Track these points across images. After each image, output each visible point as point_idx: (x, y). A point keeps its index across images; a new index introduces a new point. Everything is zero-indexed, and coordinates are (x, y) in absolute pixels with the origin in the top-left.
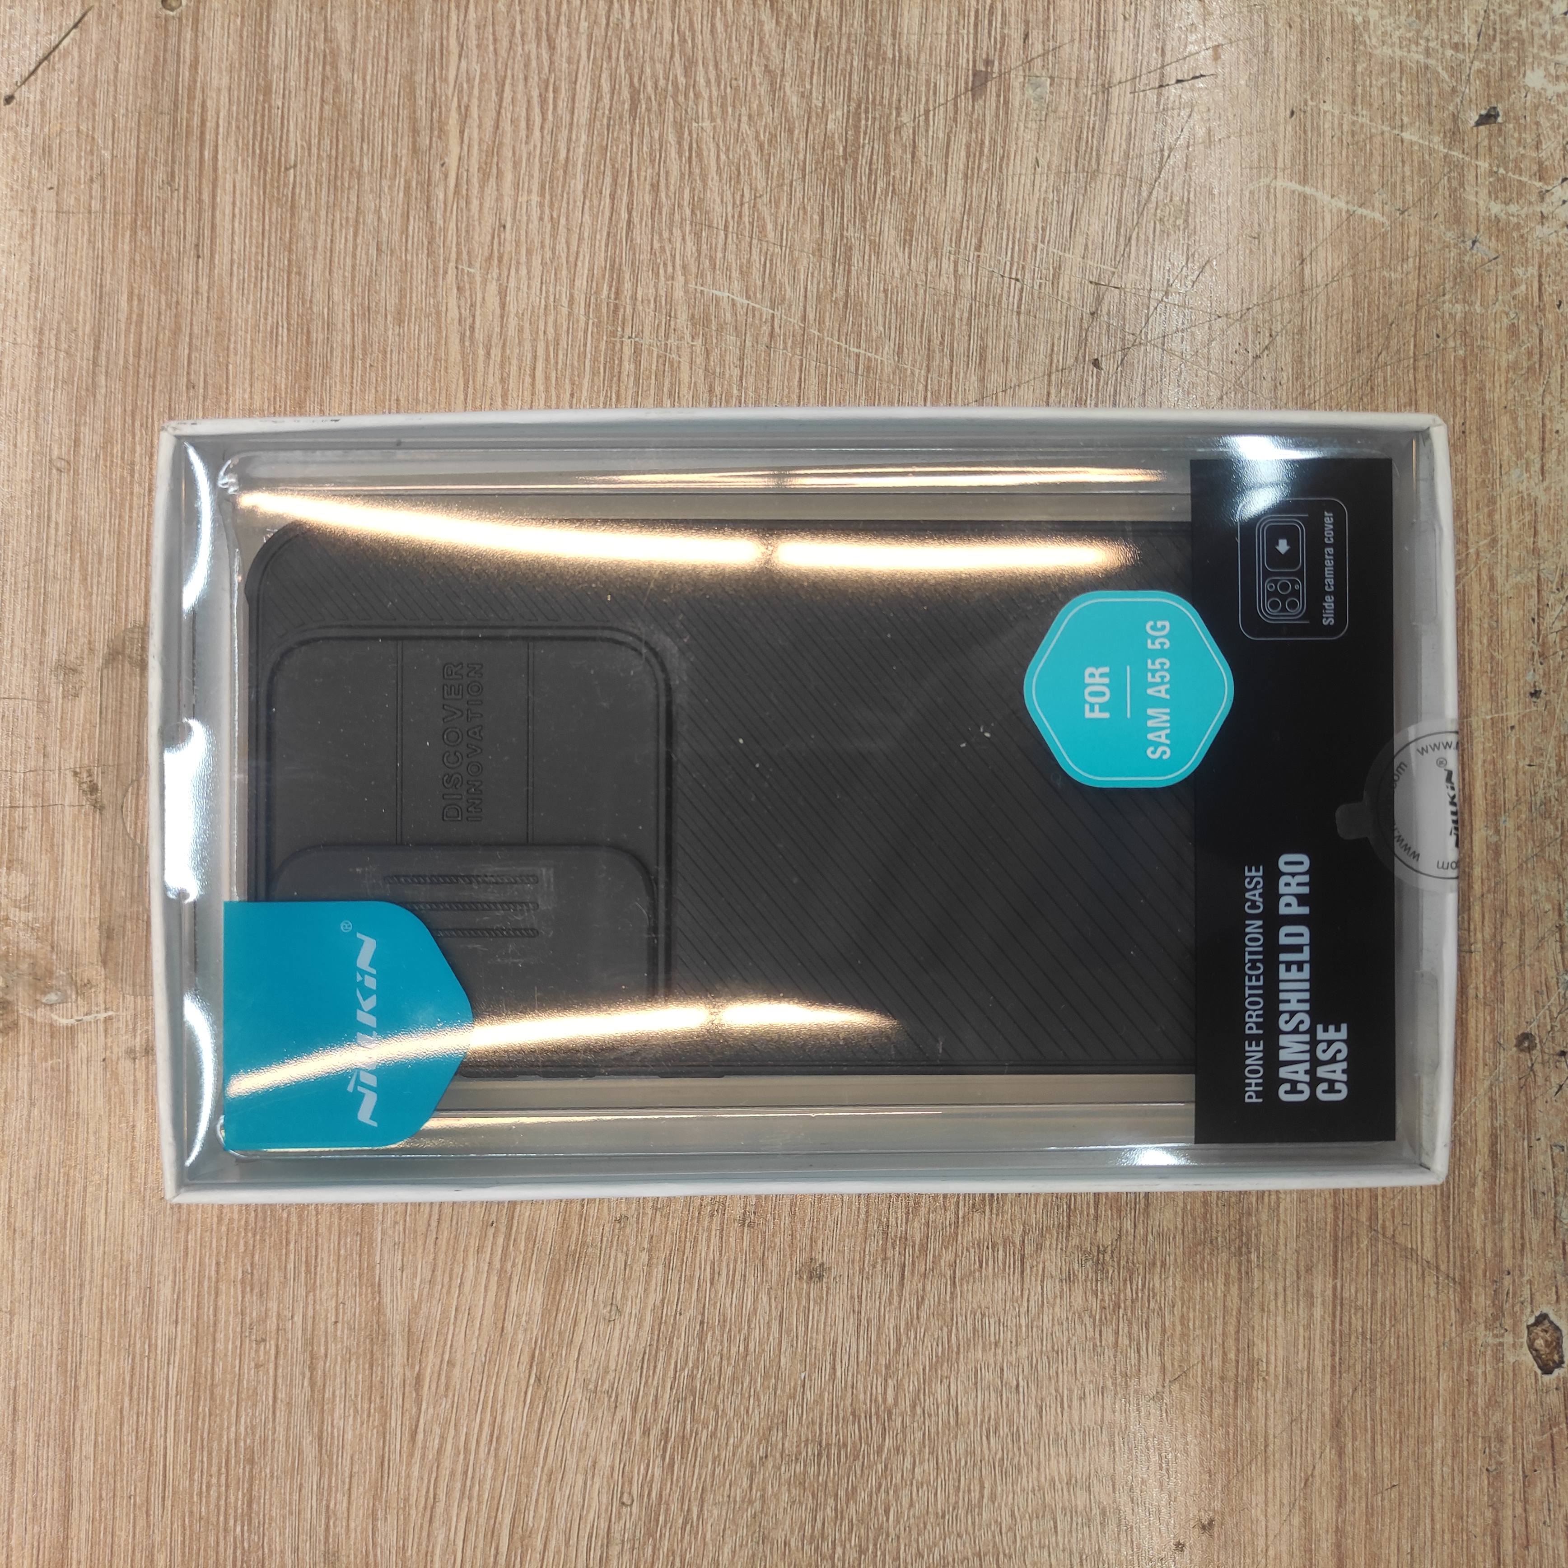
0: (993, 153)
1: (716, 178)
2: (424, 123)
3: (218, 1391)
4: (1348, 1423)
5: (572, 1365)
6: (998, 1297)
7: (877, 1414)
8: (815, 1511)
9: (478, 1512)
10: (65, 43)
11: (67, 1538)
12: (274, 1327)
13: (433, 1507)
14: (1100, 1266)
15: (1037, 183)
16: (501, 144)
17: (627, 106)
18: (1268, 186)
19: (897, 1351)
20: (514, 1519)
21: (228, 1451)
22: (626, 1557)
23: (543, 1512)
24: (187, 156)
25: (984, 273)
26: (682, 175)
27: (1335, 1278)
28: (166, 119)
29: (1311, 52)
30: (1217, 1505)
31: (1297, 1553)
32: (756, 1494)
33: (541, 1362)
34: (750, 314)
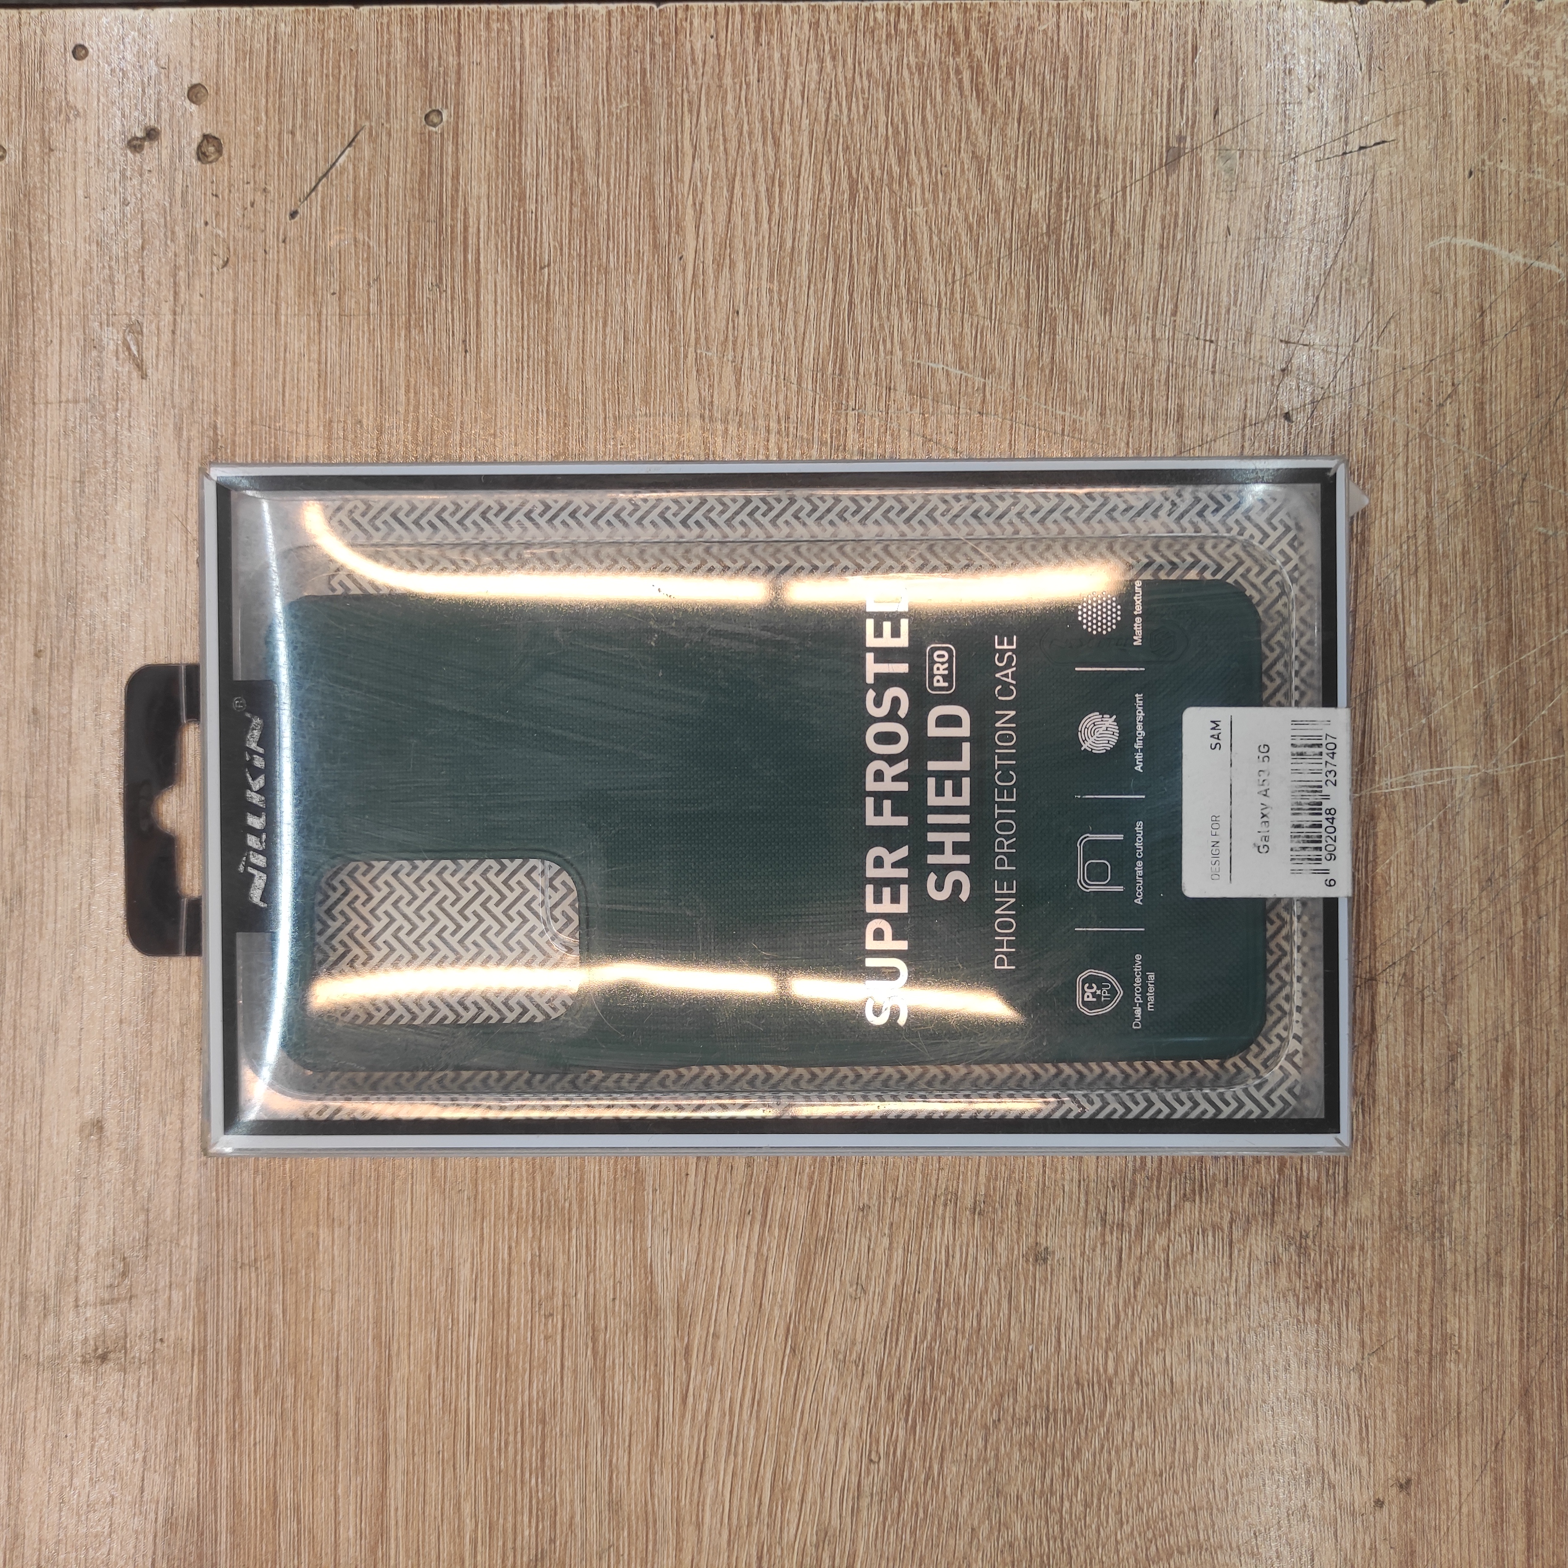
0: (1187, 224)
1: (929, 259)
2: (663, 220)
3: (513, 1359)
4: (1536, 1393)
5: (823, 1338)
6: (1209, 1277)
7: (1099, 1383)
8: (1044, 1470)
9: (743, 1467)
10: (341, 160)
11: (385, 1488)
12: (560, 1303)
13: (703, 1463)
14: (1303, 1250)
15: (1229, 249)
16: (733, 236)
17: (846, 196)
18: (1449, 244)
19: (1116, 1326)
20: (774, 1474)
21: (523, 1412)
22: (875, 1508)
23: (801, 1468)
24: (452, 260)
25: (1180, 335)
26: (898, 258)
27: (1523, 1260)
28: (433, 226)
29: (1489, 114)
30: (1415, 1466)
31: (1489, 1510)
32: (991, 1454)
33: (796, 1335)
34: (963, 384)
